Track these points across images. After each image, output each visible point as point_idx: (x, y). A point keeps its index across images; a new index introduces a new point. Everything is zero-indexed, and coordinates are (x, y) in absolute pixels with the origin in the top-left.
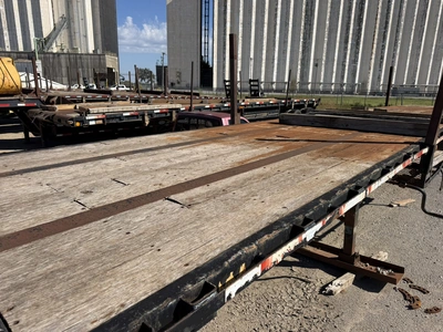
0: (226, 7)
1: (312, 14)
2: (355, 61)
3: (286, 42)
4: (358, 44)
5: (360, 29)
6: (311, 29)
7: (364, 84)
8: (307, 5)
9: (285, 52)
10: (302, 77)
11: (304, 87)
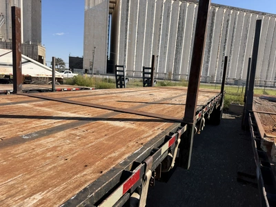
0: (127, 20)
1: (183, 30)
2: (208, 62)
3: (165, 47)
4: (209, 51)
5: (211, 42)
6: (182, 40)
7: (213, 77)
8: (179, 24)
9: (165, 53)
10: (175, 70)
11: (176, 77)
